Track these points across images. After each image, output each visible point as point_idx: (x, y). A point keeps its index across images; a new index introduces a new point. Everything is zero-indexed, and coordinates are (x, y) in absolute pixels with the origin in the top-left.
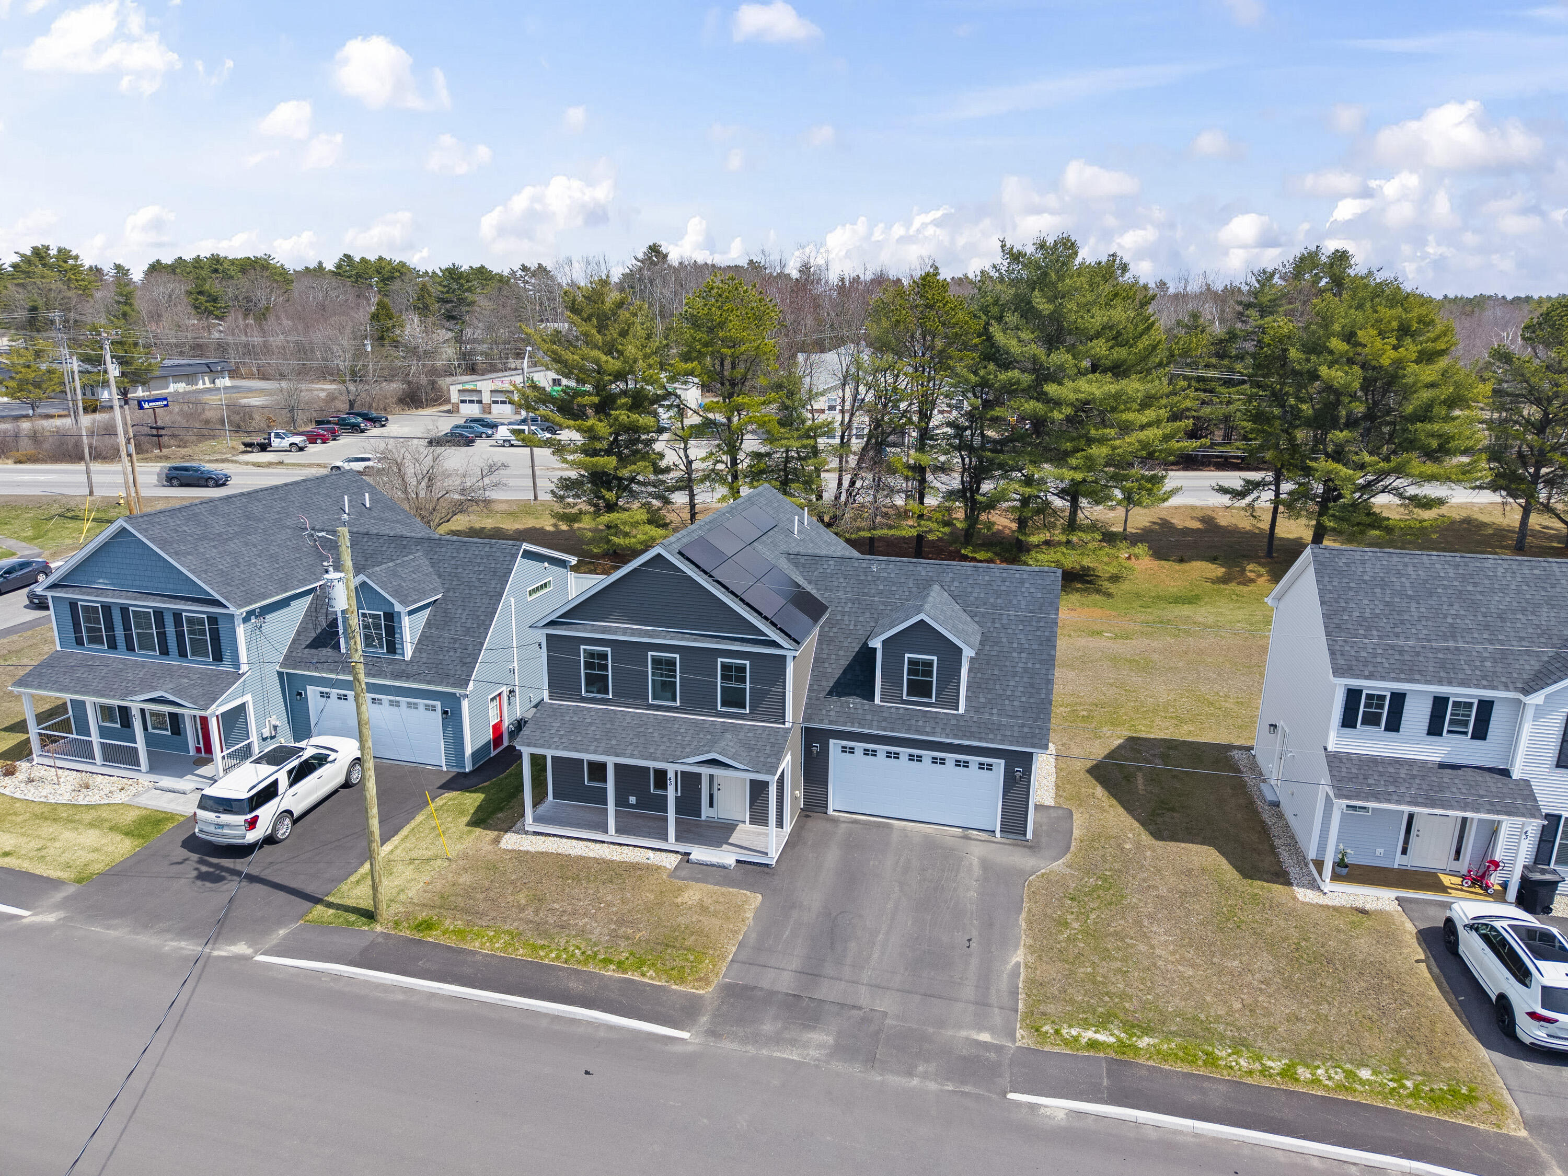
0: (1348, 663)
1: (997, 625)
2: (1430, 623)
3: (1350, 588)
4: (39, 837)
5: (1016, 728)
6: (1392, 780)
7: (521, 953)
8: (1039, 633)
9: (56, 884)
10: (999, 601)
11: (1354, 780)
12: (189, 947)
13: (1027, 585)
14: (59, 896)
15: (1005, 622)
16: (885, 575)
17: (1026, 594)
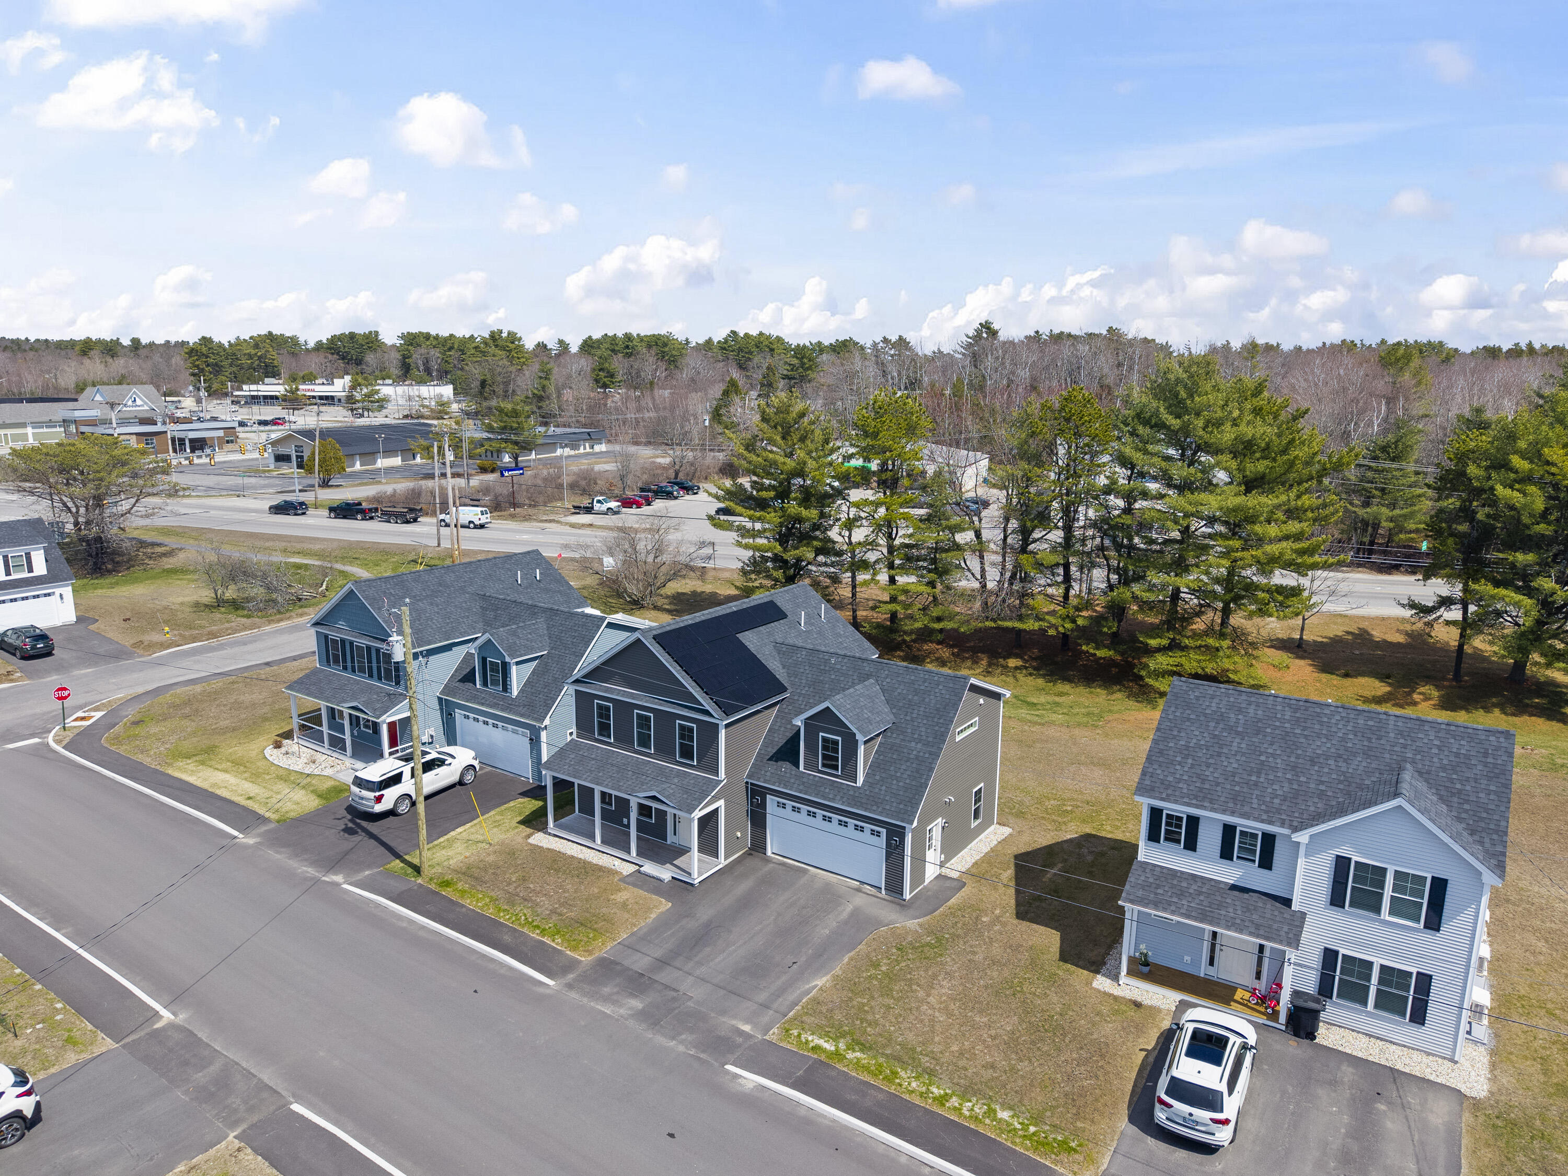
0: (1153, 784)
1: (908, 718)
2: (1243, 759)
3: (1189, 719)
4: (272, 790)
5: (895, 804)
6: (1179, 893)
7: (490, 912)
8: (937, 728)
9: (263, 820)
10: (916, 698)
11: (1146, 888)
12: (311, 871)
13: (941, 687)
14: (264, 828)
15: (914, 715)
16: (839, 667)
17: (938, 695)
